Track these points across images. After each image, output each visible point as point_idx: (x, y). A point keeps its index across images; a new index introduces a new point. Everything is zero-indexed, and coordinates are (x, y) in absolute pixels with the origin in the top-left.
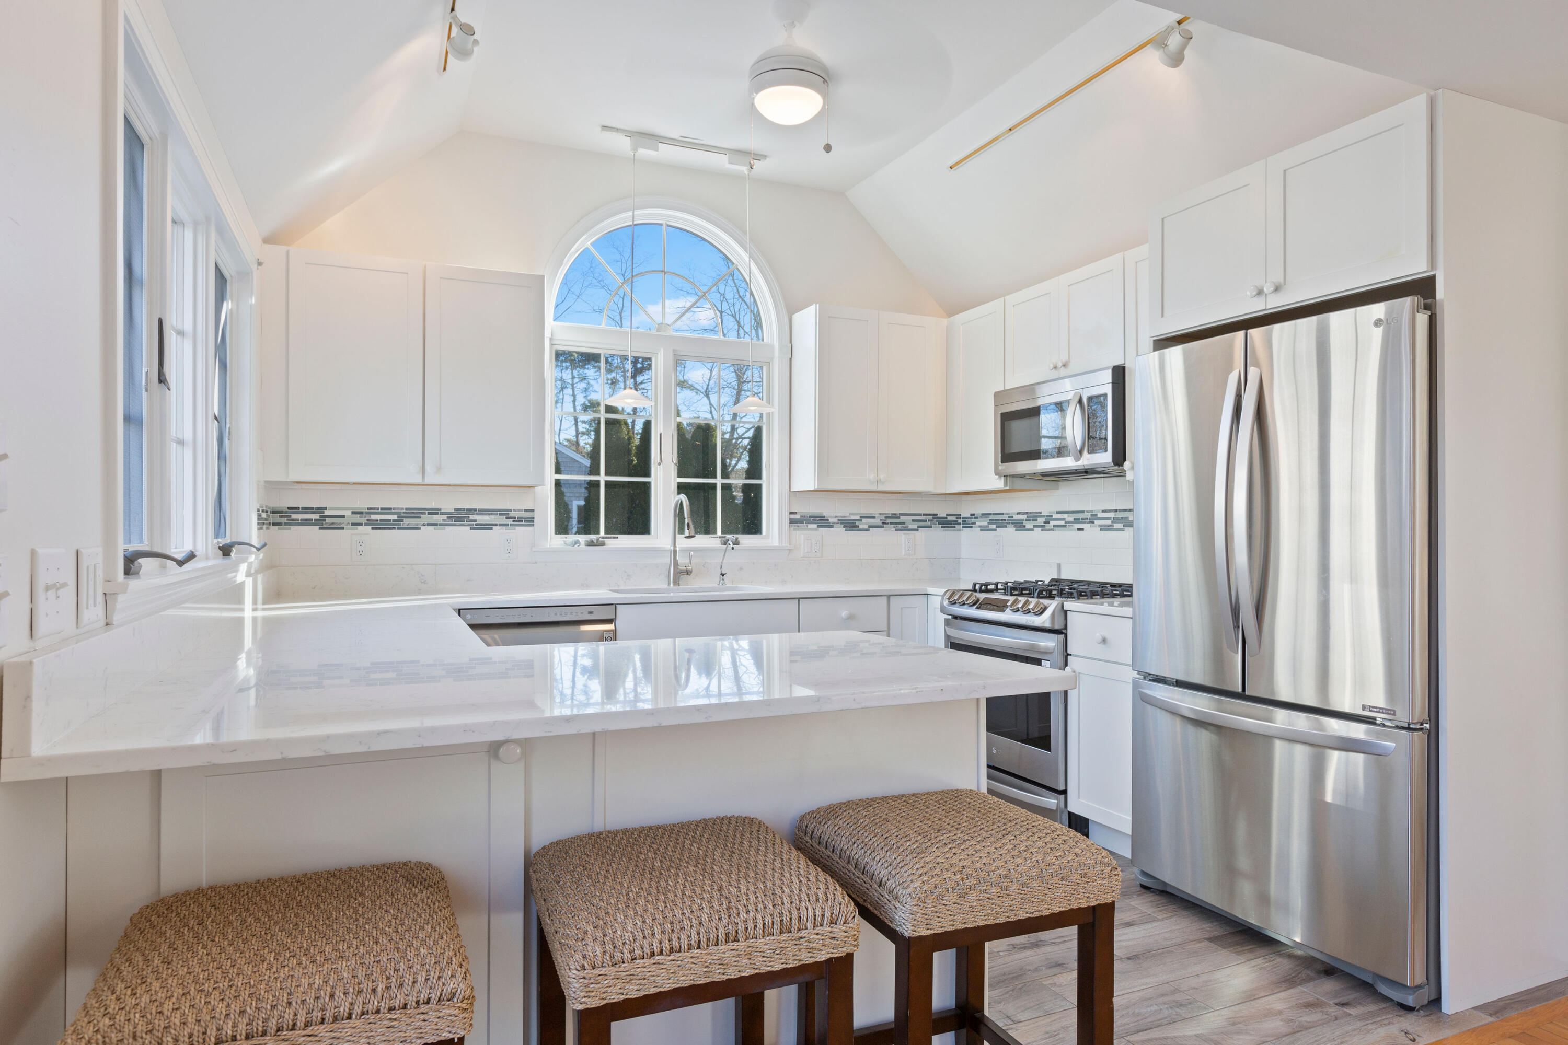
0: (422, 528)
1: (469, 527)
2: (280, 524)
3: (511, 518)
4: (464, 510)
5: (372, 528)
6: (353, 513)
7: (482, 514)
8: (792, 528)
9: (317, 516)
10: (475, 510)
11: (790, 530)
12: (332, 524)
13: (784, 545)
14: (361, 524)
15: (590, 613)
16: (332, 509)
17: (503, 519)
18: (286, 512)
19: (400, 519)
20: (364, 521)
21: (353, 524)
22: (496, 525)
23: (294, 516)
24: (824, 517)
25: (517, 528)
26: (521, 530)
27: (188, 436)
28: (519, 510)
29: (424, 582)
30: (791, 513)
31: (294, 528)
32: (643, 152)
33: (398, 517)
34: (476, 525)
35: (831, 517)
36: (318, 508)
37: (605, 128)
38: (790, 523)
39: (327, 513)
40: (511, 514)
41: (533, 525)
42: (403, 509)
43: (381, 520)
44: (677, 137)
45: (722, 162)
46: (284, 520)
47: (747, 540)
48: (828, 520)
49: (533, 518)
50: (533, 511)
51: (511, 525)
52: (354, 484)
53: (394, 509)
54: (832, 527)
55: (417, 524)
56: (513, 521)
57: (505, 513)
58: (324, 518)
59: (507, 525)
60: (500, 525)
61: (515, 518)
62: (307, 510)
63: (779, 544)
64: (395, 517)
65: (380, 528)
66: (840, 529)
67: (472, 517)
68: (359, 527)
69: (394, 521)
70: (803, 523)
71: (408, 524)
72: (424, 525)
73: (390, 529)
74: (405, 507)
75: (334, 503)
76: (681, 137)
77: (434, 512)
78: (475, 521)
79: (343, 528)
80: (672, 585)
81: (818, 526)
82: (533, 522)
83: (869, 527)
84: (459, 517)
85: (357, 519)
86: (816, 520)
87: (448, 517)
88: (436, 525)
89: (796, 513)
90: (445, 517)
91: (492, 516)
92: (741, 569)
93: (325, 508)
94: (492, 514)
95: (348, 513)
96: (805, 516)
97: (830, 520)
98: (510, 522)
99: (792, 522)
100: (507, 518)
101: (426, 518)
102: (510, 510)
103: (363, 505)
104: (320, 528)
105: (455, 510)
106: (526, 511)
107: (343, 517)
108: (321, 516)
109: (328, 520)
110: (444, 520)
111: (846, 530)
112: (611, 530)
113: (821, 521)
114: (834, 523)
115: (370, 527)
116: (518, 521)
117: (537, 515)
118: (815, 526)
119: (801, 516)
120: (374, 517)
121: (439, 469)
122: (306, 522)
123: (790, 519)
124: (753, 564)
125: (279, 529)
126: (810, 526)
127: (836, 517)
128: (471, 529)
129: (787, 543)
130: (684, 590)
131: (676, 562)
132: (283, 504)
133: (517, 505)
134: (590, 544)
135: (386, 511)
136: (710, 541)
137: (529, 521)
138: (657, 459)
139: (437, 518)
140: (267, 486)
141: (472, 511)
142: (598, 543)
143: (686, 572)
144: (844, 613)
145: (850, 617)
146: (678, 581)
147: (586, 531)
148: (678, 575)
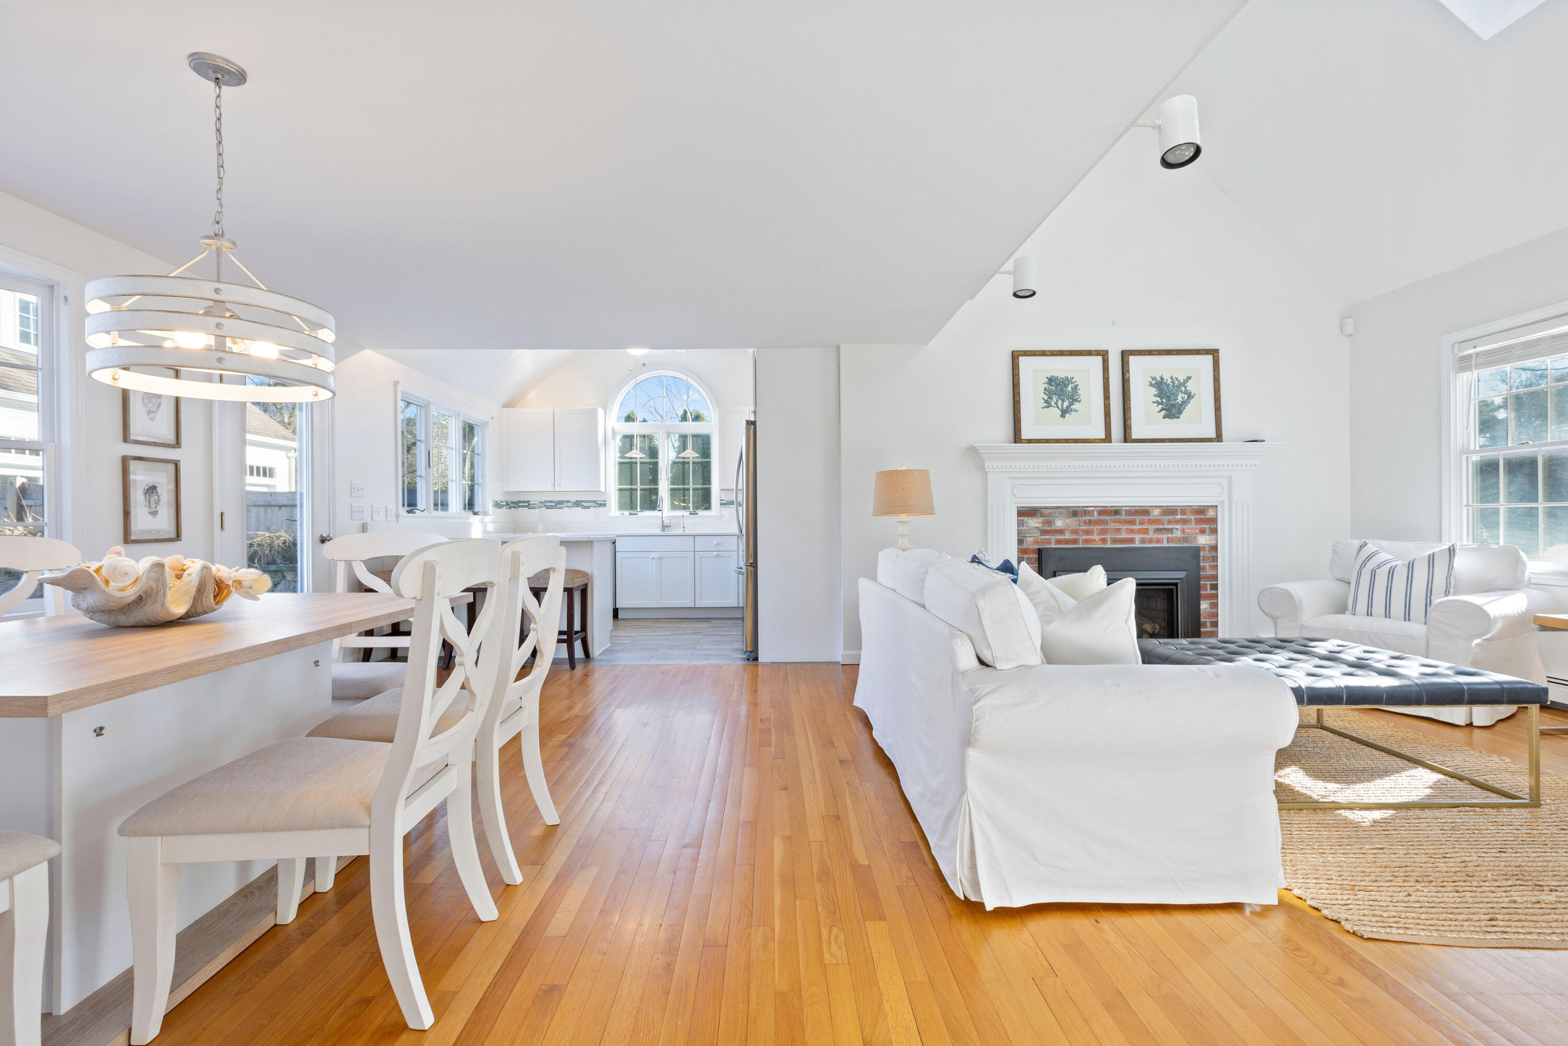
1: (580, 508)
2: (516, 507)
4: (579, 501)
5: (546, 509)
6: (540, 503)
7: (586, 502)
9: (527, 504)
11: (721, 508)
12: (532, 507)
16: (533, 501)
17: (594, 504)
18: (517, 503)
19: (556, 504)
20: (543, 505)
21: (539, 507)
22: (591, 507)
23: (520, 504)
25: (600, 508)
27: (454, 479)
28: (600, 501)
30: (721, 500)
31: (520, 508)
34: (584, 507)
36: (527, 501)
38: (721, 505)
39: (531, 503)
40: (597, 502)
41: (606, 507)
42: (557, 501)
43: (550, 505)
46: (517, 505)
47: (702, 513)
50: (605, 501)
51: (597, 507)
53: (554, 501)
55: (562, 507)
57: (595, 502)
58: (529, 504)
59: (595, 507)
60: (593, 507)
62: (524, 502)
63: (715, 514)
64: (554, 504)
65: (549, 509)
67: (582, 504)
68: (541, 508)
70: (728, 505)
71: (559, 507)
72: (565, 507)
73: (552, 509)
75: (534, 499)
77: (568, 502)
79: (535, 509)
80: (661, 530)
84: (578, 504)
85: (541, 505)
87: (573, 504)
88: (569, 507)
89: (723, 500)
92: (695, 524)
93: (530, 501)
94: (590, 502)
95: (538, 503)
96: (729, 501)
98: (597, 505)
101: (565, 504)
103: (543, 499)
104: (528, 509)
105: (574, 501)
106: (603, 501)
107: (535, 504)
110: (571, 505)
112: (643, 509)
116: (600, 505)
117: (607, 503)
119: (727, 502)
120: (546, 504)
121: (560, 485)
122: (524, 506)
124: (701, 522)
125: (515, 509)
126: (731, 506)
128: (582, 509)
129: (718, 514)
130: (667, 533)
131: (663, 522)
132: (516, 500)
133: (599, 498)
134: (631, 514)
135: (551, 502)
136: (686, 513)
137: (605, 505)
138: (659, 478)
139: (569, 504)
140: (506, 493)
141: (582, 501)
142: (636, 514)
143: (668, 526)
144: (715, 543)
145: (718, 544)
146: (663, 530)
147: (632, 509)
148: (664, 527)
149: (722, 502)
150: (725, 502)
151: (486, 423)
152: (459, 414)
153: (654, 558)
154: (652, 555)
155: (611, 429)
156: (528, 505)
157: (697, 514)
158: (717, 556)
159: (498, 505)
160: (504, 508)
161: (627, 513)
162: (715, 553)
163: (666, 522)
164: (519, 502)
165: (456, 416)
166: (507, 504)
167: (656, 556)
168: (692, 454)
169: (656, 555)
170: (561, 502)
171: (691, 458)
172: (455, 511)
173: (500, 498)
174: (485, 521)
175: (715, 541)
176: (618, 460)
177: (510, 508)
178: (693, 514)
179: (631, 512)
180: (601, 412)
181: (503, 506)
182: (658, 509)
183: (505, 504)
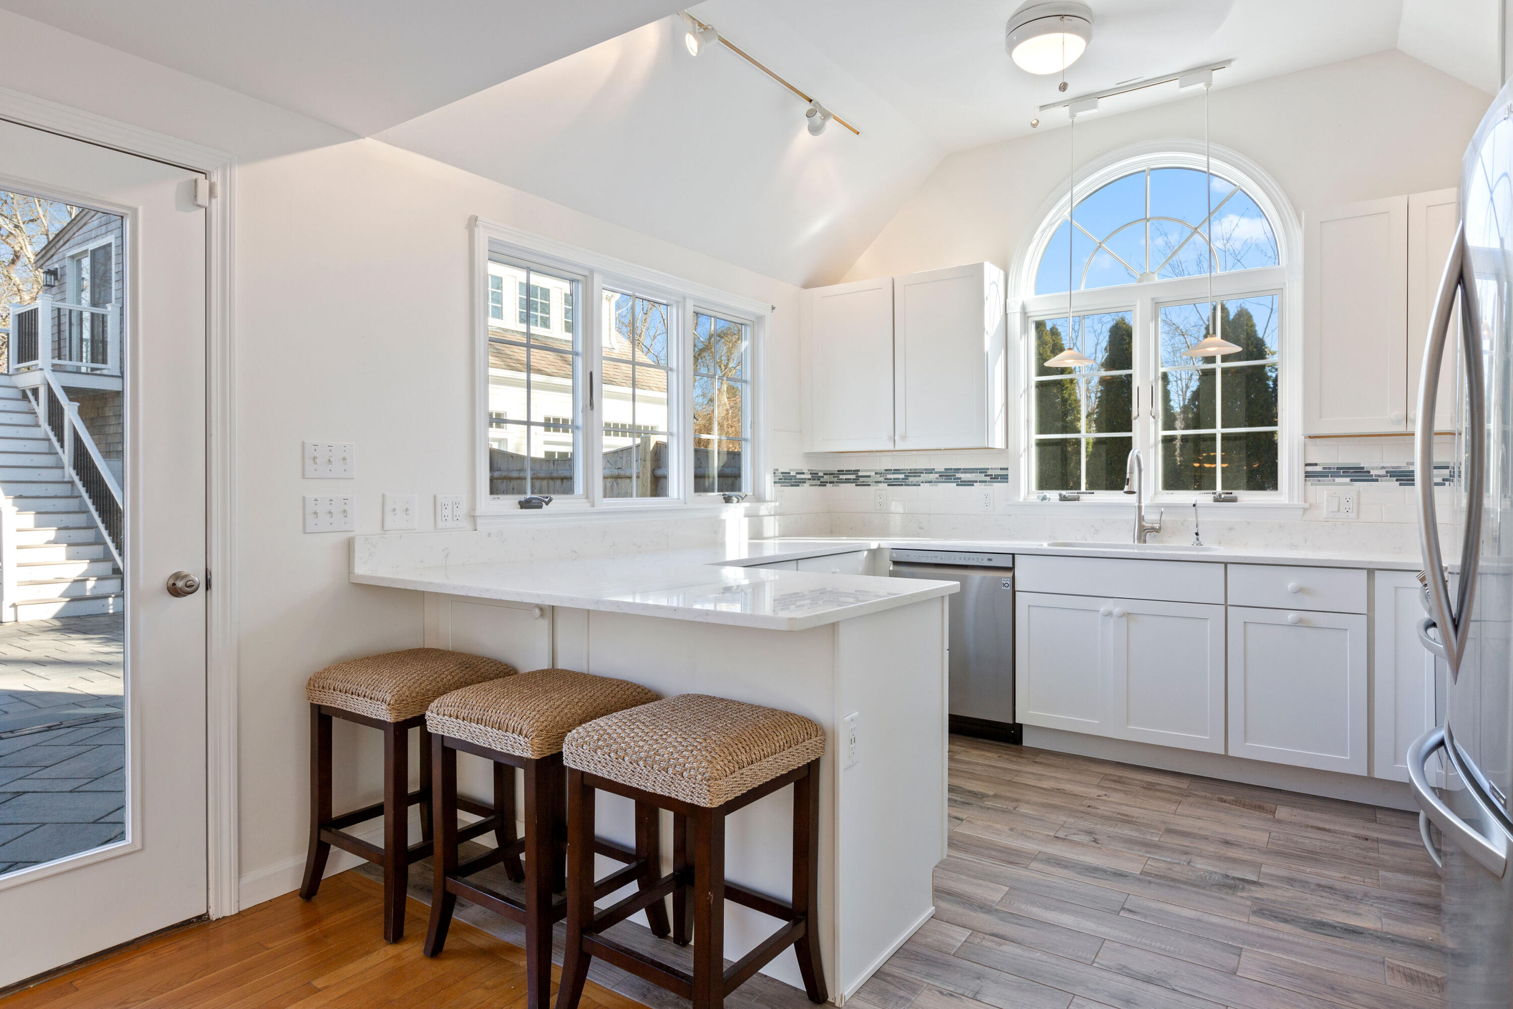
0: (922, 484)
1: (955, 484)
2: (833, 482)
3: (989, 475)
4: (951, 469)
5: (888, 485)
6: (876, 473)
7: (966, 473)
8: (1309, 483)
9: (854, 476)
10: (960, 469)
11: (1305, 485)
12: (863, 482)
13: (1296, 502)
14: (880, 482)
15: (990, 560)
16: (863, 471)
17: (982, 477)
18: (837, 474)
19: (907, 477)
20: (882, 479)
21: (875, 482)
22: (976, 482)
23: (841, 477)
24: (1363, 468)
25: (994, 484)
26: (997, 486)
28: (995, 469)
29: (921, 528)
30: (1307, 465)
31: (841, 485)
32: (1082, 115)
33: (905, 476)
34: (961, 482)
35: (1374, 468)
36: (854, 471)
37: (1042, 107)
38: (1306, 477)
39: (860, 474)
40: (989, 472)
41: (1008, 482)
42: (908, 470)
43: (895, 479)
44: (1114, 86)
45: (1172, 89)
46: (836, 480)
47: (1248, 498)
48: (1369, 472)
49: (1007, 475)
50: (1007, 469)
51: (989, 482)
52: (876, 451)
53: (902, 470)
54: (1377, 480)
55: (918, 482)
56: (991, 478)
57: (983, 471)
58: (858, 477)
59: (985, 482)
60: (980, 482)
61: (992, 475)
62: (849, 472)
63: (1289, 501)
64: (902, 476)
65: (893, 485)
66: (1394, 484)
67: (958, 475)
68: (880, 484)
69: (903, 479)
70: (1328, 476)
71: (912, 482)
72: (923, 482)
73: (899, 485)
74: (909, 468)
75: (866, 466)
76: (1118, 84)
77: (930, 471)
78: (960, 478)
79: (869, 485)
80: (1136, 542)
81: (1351, 480)
82: (1008, 479)
83: (1443, 480)
84: (948, 476)
85: (878, 478)
86: (1348, 472)
87: (940, 476)
88: (931, 482)
89: (1316, 465)
90: (937, 475)
91: (974, 474)
92: (1230, 529)
93: (859, 471)
94: (973, 472)
95: (873, 474)
96: (1330, 468)
97: (1373, 472)
98: (988, 479)
99: (1308, 475)
100: (985, 476)
101: (924, 477)
102: (988, 469)
103: (882, 467)
104: (856, 485)
105: (946, 469)
106: (1001, 469)
107: (869, 476)
108: (856, 477)
109: (861, 479)
110: (936, 478)
111: (1400, 485)
112: (1093, 485)
113: (1358, 474)
114: (1379, 476)
115: (887, 484)
116: (995, 478)
117: (1010, 473)
118: (1347, 480)
119: (1324, 468)
120: (889, 476)
121: (904, 438)
122: (848, 481)
123: (1306, 472)
124: (1248, 523)
125: (833, 486)
126: (1338, 480)
127: (1383, 468)
128: (957, 485)
129: (1297, 501)
130: (1152, 548)
131: (1141, 518)
132: (834, 468)
133: (993, 464)
134: (1063, 499)
135: (897, 471)
136: (1202, 497)
137: (1004, 478)
138: (1134, 414)
139: (933, 477)
140: (809, 456)
141: (958, 470)
142: (1078, 499)
143: (1153, 529)
144: (1291, 585)
145: (1300, 591)
146: (1141, 538)
147: (1065, 486)
148: (1144, 532)
149: (1309, 469)
150: (1318, 469)
151: (760, 319)
152: (684, 298)
153: (1110, 614)
154: (1105, 606)
155: (1018, 309)
156: (857, 479)
157: (1234, 500)
158: (1299, 624)
159: (787, 479)
160: (807, 485)
161: (1053, 495)
162: (1291, 616)
163: (1151, 518)
164: (841, 472)
165: (678, 302)
166: (815, 476)
167: (1117, 610)
168: (1219, 346)
169: (1117, 608)
170: (916, 473)
171: (1219, 359)
172: (676, 496)
173: (793, 464)
174: (761, 513)
175: (1292, 581)
176: (1035, 379)
177: (823, 484)
178: (1224, 500)
179: (1064, 493)
180: (992, 274)
181: (803, 481)
182: (1126, 488)
183: (810, 476)
